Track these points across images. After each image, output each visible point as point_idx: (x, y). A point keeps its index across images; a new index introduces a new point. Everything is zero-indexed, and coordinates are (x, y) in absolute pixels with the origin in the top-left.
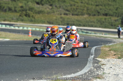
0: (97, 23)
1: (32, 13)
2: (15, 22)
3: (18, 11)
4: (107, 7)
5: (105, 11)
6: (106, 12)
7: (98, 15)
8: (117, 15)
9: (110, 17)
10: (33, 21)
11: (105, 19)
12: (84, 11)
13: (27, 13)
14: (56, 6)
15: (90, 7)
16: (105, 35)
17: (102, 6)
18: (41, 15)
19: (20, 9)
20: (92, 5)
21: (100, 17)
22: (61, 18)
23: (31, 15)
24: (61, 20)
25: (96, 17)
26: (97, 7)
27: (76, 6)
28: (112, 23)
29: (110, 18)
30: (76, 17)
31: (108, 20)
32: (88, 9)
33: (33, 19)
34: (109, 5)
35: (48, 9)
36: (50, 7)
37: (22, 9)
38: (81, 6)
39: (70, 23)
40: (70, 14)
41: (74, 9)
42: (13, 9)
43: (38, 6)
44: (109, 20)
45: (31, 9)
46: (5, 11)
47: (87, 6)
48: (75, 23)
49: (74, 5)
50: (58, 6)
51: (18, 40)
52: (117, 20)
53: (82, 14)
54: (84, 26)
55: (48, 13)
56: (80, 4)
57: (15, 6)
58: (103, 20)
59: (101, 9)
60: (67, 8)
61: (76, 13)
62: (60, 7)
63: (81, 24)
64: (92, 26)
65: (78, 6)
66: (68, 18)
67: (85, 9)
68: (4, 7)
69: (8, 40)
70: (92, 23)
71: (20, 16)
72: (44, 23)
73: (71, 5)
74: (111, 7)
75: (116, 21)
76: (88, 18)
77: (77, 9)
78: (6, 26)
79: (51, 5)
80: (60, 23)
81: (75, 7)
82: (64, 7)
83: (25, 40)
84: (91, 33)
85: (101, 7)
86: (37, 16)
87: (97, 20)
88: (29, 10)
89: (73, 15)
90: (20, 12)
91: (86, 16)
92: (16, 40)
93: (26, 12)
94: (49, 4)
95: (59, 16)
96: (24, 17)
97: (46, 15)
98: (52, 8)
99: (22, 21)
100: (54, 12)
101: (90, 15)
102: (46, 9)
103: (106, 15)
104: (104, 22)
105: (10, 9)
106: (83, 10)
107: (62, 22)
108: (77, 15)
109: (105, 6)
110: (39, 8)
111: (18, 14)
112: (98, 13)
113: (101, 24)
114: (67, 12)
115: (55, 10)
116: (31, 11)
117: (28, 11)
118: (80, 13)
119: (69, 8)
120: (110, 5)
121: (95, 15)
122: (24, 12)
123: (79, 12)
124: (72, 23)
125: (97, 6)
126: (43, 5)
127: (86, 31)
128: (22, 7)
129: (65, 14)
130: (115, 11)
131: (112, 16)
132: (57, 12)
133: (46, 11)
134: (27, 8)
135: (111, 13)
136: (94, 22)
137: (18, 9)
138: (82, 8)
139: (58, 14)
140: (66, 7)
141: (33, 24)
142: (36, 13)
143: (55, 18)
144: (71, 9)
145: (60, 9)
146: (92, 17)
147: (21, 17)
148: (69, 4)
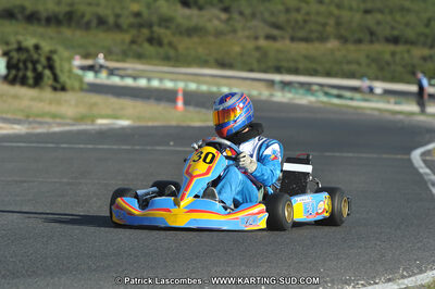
0: (368, 66)
1: (168, 32)
2: (117, 61)
3: (125, 27)
4: (398, 17)
5: (393, 28)
6: (396, 33)
7: (371, 42)
8: (429, 41)
9: (408, 47)
10: (174, 59)
11: (393, 54)
12: (329, 29)
13: (155, 36)
14: (241, 13)
15: (346, 15)
16: (396, 103)
17: (381, 11)
18: (196, 39)
19: (132, 20)
20: (351, 9)
21: (378, 47)
22: (258, 48)
23: (165, 41)
24: (257, 55)
25: (365, 48)
26: (369, 17)
27: (303, 11)
28: (414, 66)
29: (408, 51)
30: (302, 47)
31: (402, 59)
32: (338, 24)
33: (172, 53)
34: (403, 9)
35: (216, 22)
36: (224, 16)
37: (140, 22)
38: (318, 13)
39: (285, 64)
40: (283, 38)
41: (297, 22)
42: (111, 20)
43: (187, 11)
44: (406, 56)
45: (165, 21)
46: (87, 26)
47: (336, 12)
48: (301, 66)
49: (298, 10)
50: (248, 11)
51: (156, 124)
52: (431, 57)
53: (323, 39)
54: (328, 74)
55: (218, 34)
56: (314, 7)
57: (118, 11)
58: (387, 57)
59: (378, 23)
60: (273, 19)
61: (301, 34)
62: (253, 15)
63: (319, 68)
64: (352, 76)
65: (308, 14)
66: (278, 51)
67: (332, 22)
68: (83, 16)
69: (125, 123)
70: (354, 67)
71: (133, 42)
72: (204, 63)
73: (288, 10)
74: (412, 18)
75: (425, 59)
76: (339, 50)
77: (305, 21)
78: (96, 76)
79: (226, 10)
80: (255, 66)
81: (299, 17)
82: (267, 15)
83: (174, 123)
84: (352, 99)
85: (379, 16)
86: (184, 44)
87: (368, 56)
88: (160, 25)
89: (293, 39)
90: (134, 32)
91: (333, 44)
92: (150, 124)
93: (152, 32)
94: (221, 5)
95: (250, 45)
96: (146, 45)
97: (211, 39)
98: (229, 20)
99: (140, 57)
100: (234, 31)
101: (344, 40)
102: (210, 20)
103: (395, 40)
104: (388, 64)
105: (101, 22)
106: (324, 25)
107: (259, 61)
108: (306, 40)
109: (391, 12)
110: (189, 18)
111: (127, 37)
112: (372, 33)
113: (381, 69)
114: (275, 32)
115: (239, 26)
116: (167, 28)
117: (156, 29)
118: (314, 35)
119: (282, 19)
120: (408, 10)
121: (359, 41)
122: (145, 31)
123: (311, 31)
124: (292, 65)
125: (367, 12)
126: (201, 8)
127: (335, 92)
128: (138, 15)
129: (269, 37)
130: (421, 29)
131: (412, 43)
132: (243, 29)
133: (210, 26)
134: (155, 19)
135: (410, 34)
136: (359, 64)
137: (125, 21)
138: (321, 19)
139: (248, 38)
140: (272, 14)
141: (173, 66)
142: (181, 33)
143: (237, 49)
144: (288, 21)
145: (255, 23)
146: (351, 47)
147: (134, 47)
148: (280, 7)
